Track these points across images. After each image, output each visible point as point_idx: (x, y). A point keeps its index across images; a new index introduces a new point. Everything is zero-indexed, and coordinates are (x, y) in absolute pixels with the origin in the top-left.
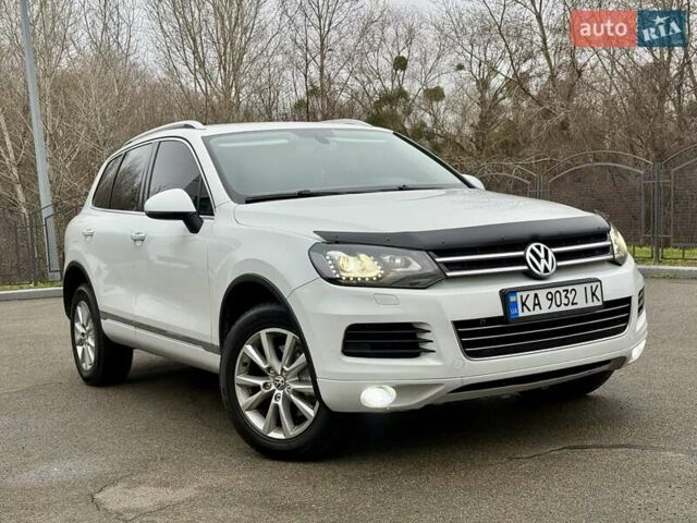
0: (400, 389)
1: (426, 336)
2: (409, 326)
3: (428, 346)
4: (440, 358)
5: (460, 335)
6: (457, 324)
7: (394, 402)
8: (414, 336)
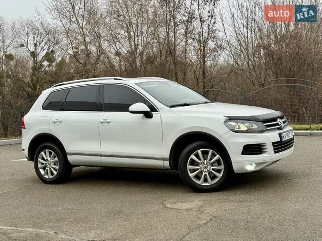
0: (257, 164)
1: (265, 147)
2: (259, 144)
3: (265, 150)
4: (269, 154)
5: (274, 146)
6: (273, 143)
7: (255, 168)
8: (260, 148)
